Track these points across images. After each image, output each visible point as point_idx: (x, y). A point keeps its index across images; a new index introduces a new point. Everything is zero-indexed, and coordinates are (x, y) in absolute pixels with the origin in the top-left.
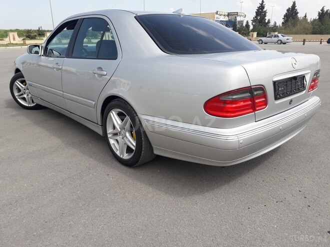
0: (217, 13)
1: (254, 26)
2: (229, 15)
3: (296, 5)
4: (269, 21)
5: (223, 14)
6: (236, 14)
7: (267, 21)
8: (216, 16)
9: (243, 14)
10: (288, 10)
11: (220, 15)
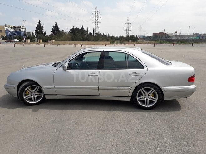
0: (6, 26)
1: (37, 35)
2: (14, 27)
3: (57, 24)
4: (45, 32)
5: (10, 26)
6: (19, 27)
7: (44, 33)
8: (6, 28)
9: (24, 28)
10: (53, 27)
11: (8, 27)
